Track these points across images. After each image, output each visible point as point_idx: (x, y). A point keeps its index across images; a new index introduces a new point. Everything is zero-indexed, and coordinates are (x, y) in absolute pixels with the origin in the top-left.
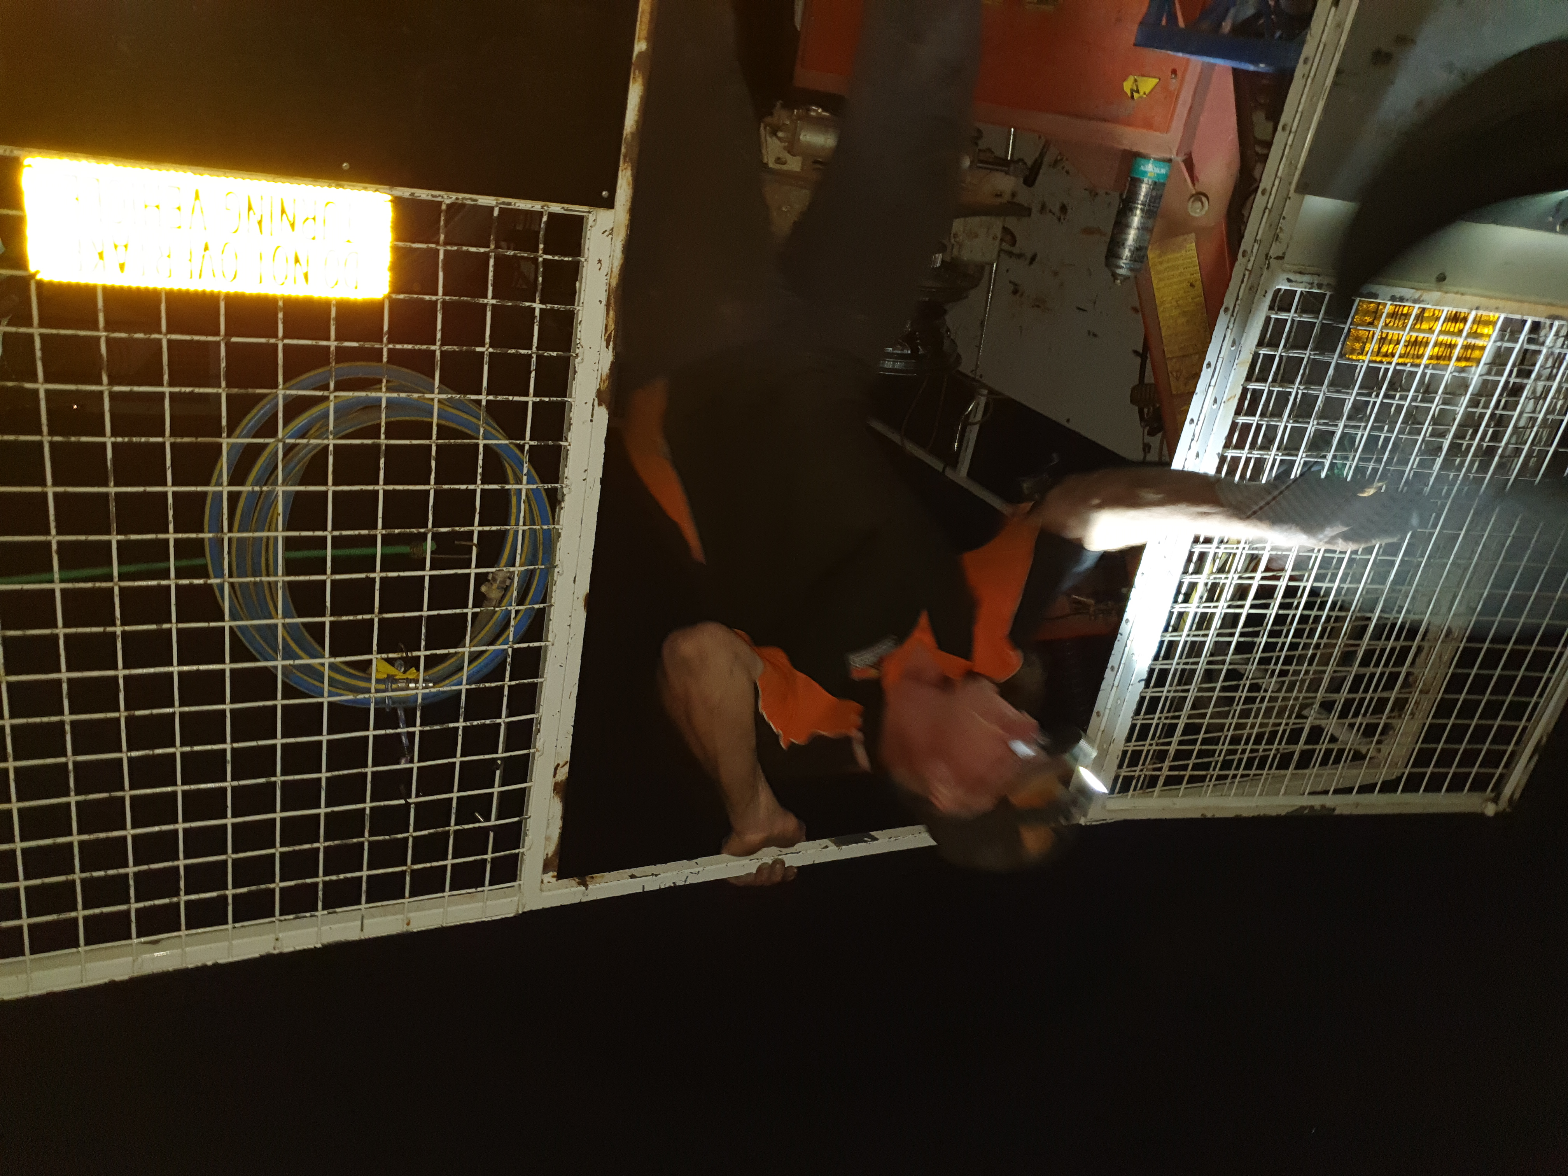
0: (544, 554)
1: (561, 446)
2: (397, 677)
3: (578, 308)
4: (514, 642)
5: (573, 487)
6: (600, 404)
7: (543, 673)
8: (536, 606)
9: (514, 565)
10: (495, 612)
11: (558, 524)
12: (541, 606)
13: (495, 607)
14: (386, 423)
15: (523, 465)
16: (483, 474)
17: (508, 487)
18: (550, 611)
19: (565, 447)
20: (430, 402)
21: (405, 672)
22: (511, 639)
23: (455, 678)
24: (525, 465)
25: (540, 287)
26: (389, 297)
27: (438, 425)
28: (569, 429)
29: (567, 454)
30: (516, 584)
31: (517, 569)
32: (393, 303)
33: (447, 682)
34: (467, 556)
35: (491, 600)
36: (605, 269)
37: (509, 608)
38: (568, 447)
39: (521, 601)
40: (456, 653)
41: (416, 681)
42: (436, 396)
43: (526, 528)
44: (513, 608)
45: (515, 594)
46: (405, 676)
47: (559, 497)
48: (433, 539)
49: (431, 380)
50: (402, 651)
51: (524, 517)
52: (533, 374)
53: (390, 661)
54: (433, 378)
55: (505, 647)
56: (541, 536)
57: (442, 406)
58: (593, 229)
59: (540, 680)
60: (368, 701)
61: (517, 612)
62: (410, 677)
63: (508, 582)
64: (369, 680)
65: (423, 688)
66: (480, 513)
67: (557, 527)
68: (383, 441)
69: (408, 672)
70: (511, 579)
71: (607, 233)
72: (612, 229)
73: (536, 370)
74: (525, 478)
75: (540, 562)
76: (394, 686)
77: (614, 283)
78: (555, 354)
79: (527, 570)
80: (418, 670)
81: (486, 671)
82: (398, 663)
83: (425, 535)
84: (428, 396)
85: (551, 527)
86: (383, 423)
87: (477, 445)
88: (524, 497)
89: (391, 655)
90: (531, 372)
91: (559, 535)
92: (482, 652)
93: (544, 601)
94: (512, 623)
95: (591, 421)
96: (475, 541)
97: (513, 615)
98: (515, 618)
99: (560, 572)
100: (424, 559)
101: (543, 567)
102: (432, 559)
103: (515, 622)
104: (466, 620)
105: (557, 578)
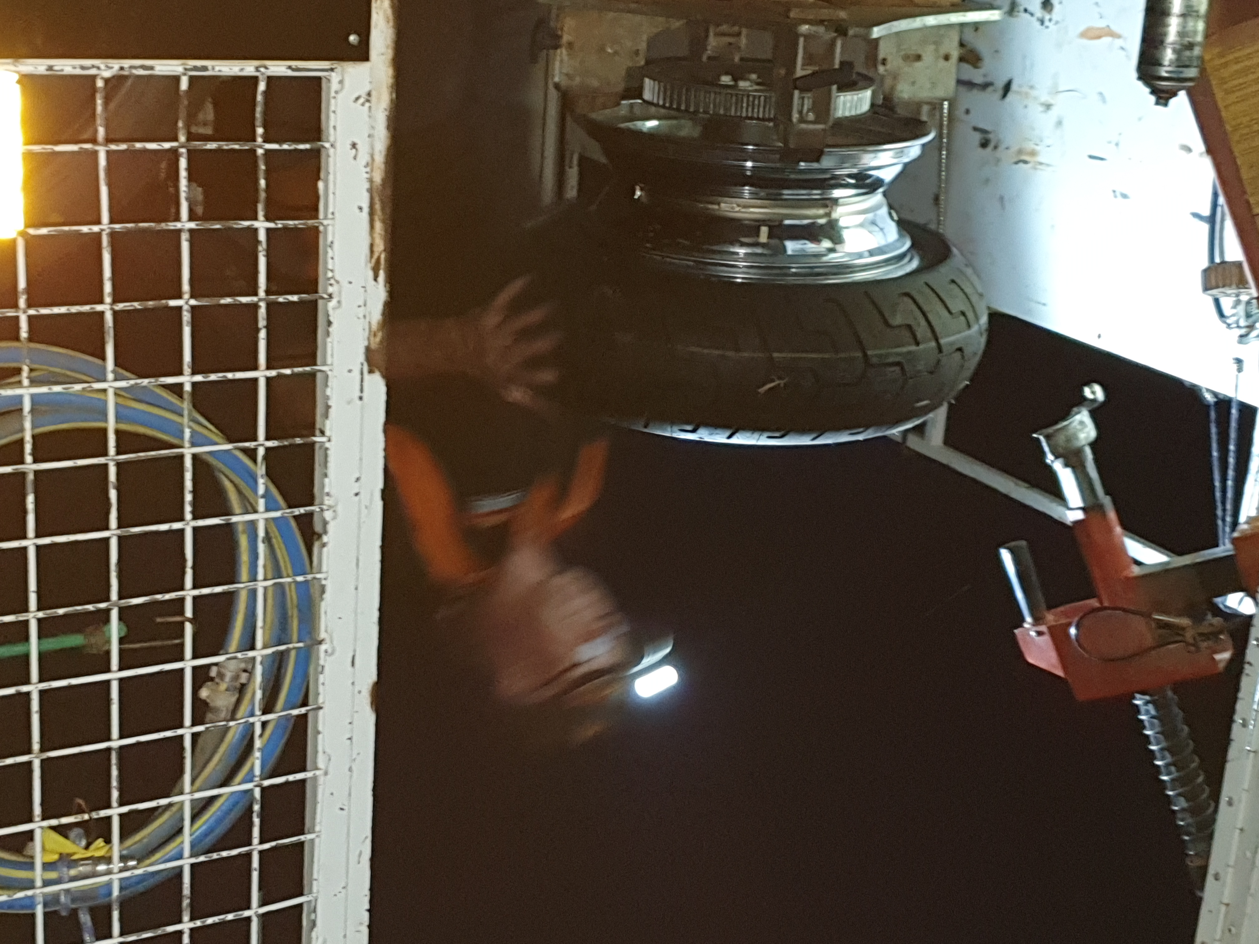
0: (300, 622)
1: (314, 444)
2: (75, 857)
3: (325, 222)
4: (264, 778)
5: (339, 509)
6: (371, 372)
7: (314, 826)
8: (295, 712)
9: (252, 648)
10: (227, 729)
11: (320, 572)
12: (303, 710)
13: (228, 721)
14: (34, 437)
15: (256, 482)
16: (194, 504)
17: (234, 519)
18: (315, 719)
19: (322, 444)
20: (102, 396)
21: (87, 847)
22: (257, 771)
23: (171, 848)
24: (261, 481)
25: (263, 195)
27: (118, 432)
28: (326, 415)
29: (326, 456)
30: (258, 678)
31: (258, 654)
33: (158, 856)
34: (177, 641)
35: (219, 709)
36: (364, 158)
37: (251, 720)
38: (327, 445)
39: (269, 707)
40: (170, 805)
41: (108, 860)
42: (111, 385)
43: (269, 584)
44: (257, 720)
45: (259, 694)
46: (89, 854)
47: (318, 528)
48: (120, 619)
49: (98, 361)
50: (81, 811)
51: (265, 567)
52: (263, 334)
53: (62, 830)
54: (103, 358)
55: (249, 786)
56: (292, 593)
57: (120, 401)
58: (340, 96)
59: (309, 837)
60: (31, 902)
61: (264, 724)
62: (98, 854)
63: (244, 678)
64: (31, 866)
65: (121, 870)
66: (194, 568)
67: (318, 576)
68: (30, 466)
69: (93, 847)
70: (250, 672)
71: (361, 100)
72: (369, 94)
73: (267, 327)
74: (261, 504)
75: (295, 637)
76: (73, 872)
77: (378, 178)
78: (295, 298)
79: (275, 653)
80: (108, 841)
81: (220, 831)
82: (76, 832)
83: (107, 611)
84: (96, 386)
85: (309, 577)
86: (28, 438)
87: (181, 457)
88: (261, 533)
89: (65, 820)
90: (258, 330)
91: (323, 590)
92: (212, 799)
93: (305, 704)
94: (258, 743)
95: (360, 398)
96: (188, 612)
97: (258, 730)
98: (261, 736)
99: (330, 651)
100: (108, 653)
101: (301, 645)
102: (121, 652)
103: (262, 743)
104: (182, 749)
105: (325, 661)
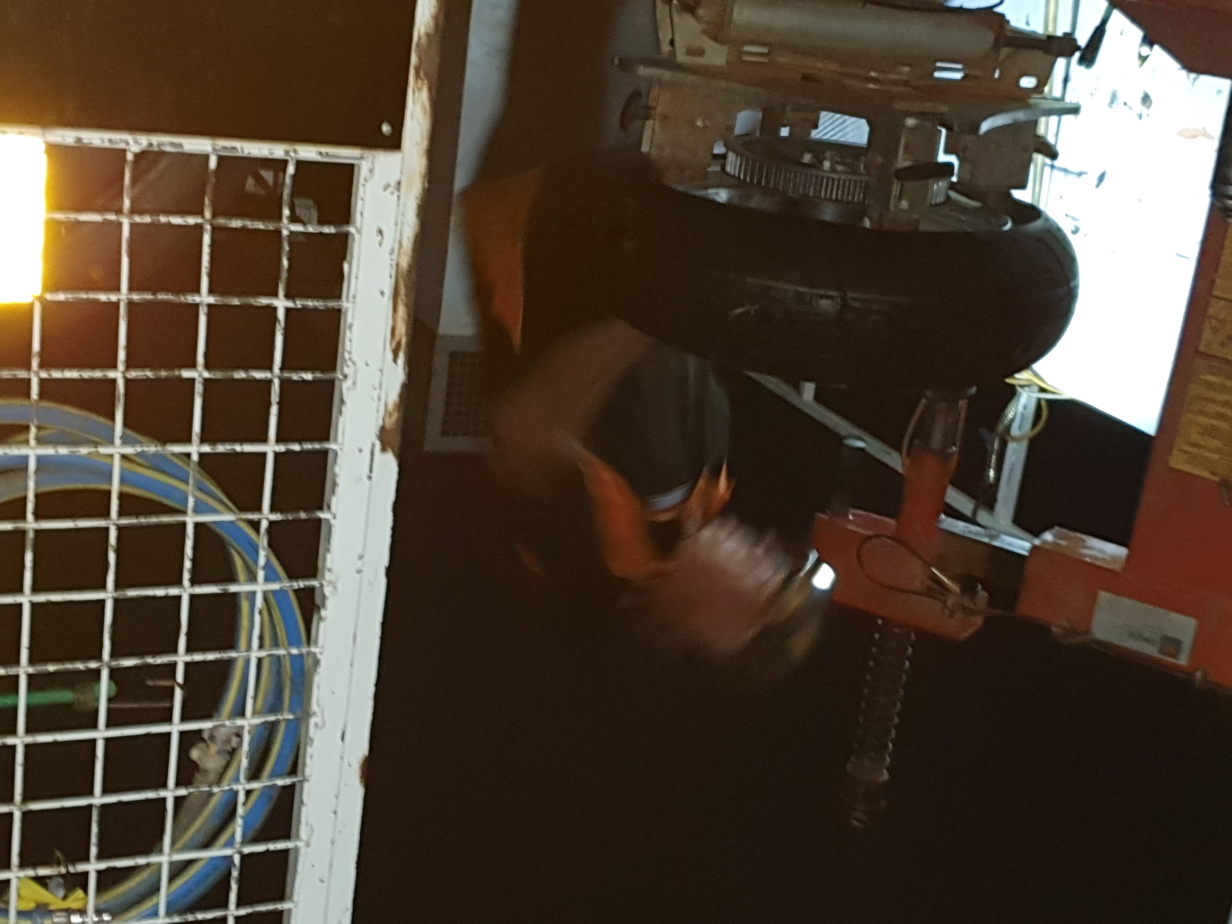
0: (292, 691)
1: (320, 520)
2: (52, 908)
3: (346, 304)
4: (244, 842)
5: (340, 586)
6: (382, 450)
7: (292, 894)
9: (242, 716)
10: (210, 795)
11: (316, 646)
12: (288, 781)
13: (212, 786)
14: (36, 495)
15: (257, 552)
16: (193, 570)
17: (233, 588)
18: (302, 789)
19: (328, 521)
20: (108, 461)
21: (64, 898)
22: (238, 837)
23: (146, 906)
24: (263, 552)
25: (284, 275)
26: (41, 299)
27: (122, 496)
28: (333, 492)
29: (330, 532)
30: (245, 747)
31: (249, 722)
32: (48, 307)
33: (136, 911)
34: (167, 705)
35: (206, 772)
36: (390, 244)
37: (235, 787)
38: (333, 522)
39: (254, 774)
40: (148, 865)
41: (83, 912)
42: (118, 449)
43: (263, 654)
44: (241, 788)
45: (245, 763)
46: (65, 905)
47: (318, 601)
48: (111, 679)
50: (59, 864)
51: (260, 637)
52: (274, 410)
53: (41, 881)
54: (113, 421)
55: (228, 852)
56: (287, 665)
57: (127, 465)
58: (368, 185)
59: (286, 905)
61: (248, 793)
62: (73, 905)
63: (234, 743)
64: (6, 912)
66: (188, 634)
67: (313, 649)
68: (31, 524)
69: (70, 898)
70: (239, 738)
71: (390, 189)
72: (399, 183)
73: (279, 403)
74: (261, 574)
75: (286, 707)
76: (47, 922)
77: (404, 264)
78: (308, 376)
79: (265, 723)
80: (86, 893)
81: (196, 894)
82: (52, 884)
83: (98, 672)
84: (102, 450)
85: (304, 650)
86: (31, 496)
87: (184, 525)
88: (259, 604)
89: (44, 871)
90: (269, 405)
91: (317, 662)
92: (191, 862)
93: (292, 774)
94: (240, 811)
95: (370, 478)
96: (180, 677)
97: (241, 798)
98: (244, 804)
99: (320, 724)
100: (96, 711)
101: (291, 717)
102: (109, 711)
103: (244, 811)
104: (164, 810)
105: (315, 734)
